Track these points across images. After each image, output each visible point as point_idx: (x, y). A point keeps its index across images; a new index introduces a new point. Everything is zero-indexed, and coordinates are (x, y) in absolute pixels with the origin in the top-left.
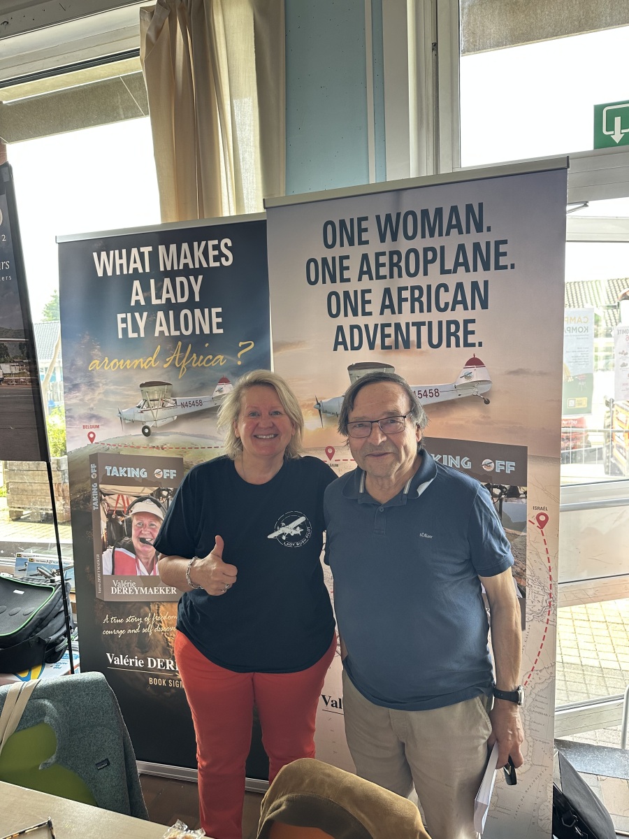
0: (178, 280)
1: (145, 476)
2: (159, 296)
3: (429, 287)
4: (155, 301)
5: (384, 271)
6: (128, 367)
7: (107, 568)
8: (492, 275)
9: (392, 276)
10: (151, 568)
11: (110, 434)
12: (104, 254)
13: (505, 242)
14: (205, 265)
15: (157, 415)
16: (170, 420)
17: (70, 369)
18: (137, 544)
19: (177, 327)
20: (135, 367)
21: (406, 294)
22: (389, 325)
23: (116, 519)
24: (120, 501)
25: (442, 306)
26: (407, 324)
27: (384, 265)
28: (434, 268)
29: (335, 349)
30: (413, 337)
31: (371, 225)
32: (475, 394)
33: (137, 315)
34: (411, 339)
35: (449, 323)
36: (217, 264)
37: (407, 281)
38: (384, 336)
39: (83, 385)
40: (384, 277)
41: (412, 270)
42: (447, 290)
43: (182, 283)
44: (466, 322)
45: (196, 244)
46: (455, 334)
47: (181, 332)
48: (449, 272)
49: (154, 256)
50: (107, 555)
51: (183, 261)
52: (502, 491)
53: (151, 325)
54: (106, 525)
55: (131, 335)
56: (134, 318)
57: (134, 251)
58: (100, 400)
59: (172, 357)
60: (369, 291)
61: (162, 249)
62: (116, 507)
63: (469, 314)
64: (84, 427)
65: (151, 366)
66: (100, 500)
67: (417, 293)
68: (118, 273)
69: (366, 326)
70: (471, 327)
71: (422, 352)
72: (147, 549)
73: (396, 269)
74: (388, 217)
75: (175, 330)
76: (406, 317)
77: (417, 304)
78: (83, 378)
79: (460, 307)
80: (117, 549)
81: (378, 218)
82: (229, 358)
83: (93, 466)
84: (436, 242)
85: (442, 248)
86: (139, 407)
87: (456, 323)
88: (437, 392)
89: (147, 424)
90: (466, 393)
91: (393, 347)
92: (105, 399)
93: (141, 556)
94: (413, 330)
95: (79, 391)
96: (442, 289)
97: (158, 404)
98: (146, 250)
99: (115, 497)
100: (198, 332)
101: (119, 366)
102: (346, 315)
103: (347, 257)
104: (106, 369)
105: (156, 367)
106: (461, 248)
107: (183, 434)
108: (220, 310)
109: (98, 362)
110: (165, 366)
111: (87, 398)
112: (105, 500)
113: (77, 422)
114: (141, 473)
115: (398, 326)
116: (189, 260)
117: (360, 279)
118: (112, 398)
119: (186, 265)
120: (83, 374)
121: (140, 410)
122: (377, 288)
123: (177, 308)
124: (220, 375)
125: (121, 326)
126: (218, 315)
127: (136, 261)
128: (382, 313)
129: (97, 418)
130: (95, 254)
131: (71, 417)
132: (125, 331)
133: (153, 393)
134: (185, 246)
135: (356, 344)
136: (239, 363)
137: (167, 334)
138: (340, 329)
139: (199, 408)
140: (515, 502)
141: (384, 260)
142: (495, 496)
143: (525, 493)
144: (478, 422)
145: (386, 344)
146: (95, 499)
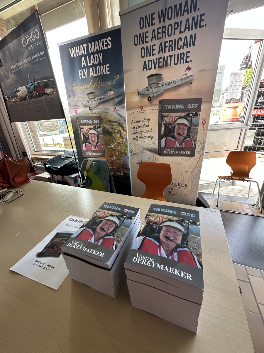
0: (95, 55)
1: (91, 122)
2: (90, 63)
3: (175, 40)
5: (160, 36)
6: (83, 88)
7: (84, 149)
8: (198, 31)
9: (162, 37)
10: (95, 148)
13: (204, 15)
14: (103, 49)
15: (93, 103)
16: (96, 105)
17: (68, 90)
18: (91, 142)
20: (85, 88)
21: (167, 44)
22: (161, 58)
23: (85, 135)
24: (86, 130)
25: (179, 47)
26: (167, 57)
27: (160, 33)
28: (177, 31)
29: (143, 70)
30: (169, 62)
31: (156, 16)
32: (188, 81)
33: (84, 70)
34: (168, 63)
35: (181, 54)
36: (107, 48)
37: (168, 39)
38: (159, 63)
39: (72, 96)
41: (170, 33)
42: (181, 40)
44: (187, 53)
45: (100, 41)
46: (183, 58)
47: (97, 75)
48: (182, 32)
49: (87, 47)
50: (84, 145)
51: (96, 48)
52: (193, 115)
53: (88, 73)
54: (83, 137)
55: (83, 77)
57: (81, 46)
58: (77, 100)
60: (155, 45)
62: (85, 132)
63: (188, 49)
64: (74, 109)
65: (89, 87)
66: (81, 130)
67: (171, 43)
68: (77, 55)
69: (154, 60)
70: (188, 55)
71: (172, 67)
72: (94, 143)
73: (164, 34)
74: (162, 11)
76: (167, 54)
77: (171, 48)
79: (185, 47)
80: (86, 143)
81: (159, 12)
82: (112, 82)
84: (179, 19)
85: (181, 22)
86: (88, 101)
87: (184, 54)
88: (175, 82)
90: (184, 81)
91: (162, 67)
93: (93, 145)
94: (169, 58)
95: (71, 98)
96: (180, 40)
98: (85, 45)
99: (84, 129)
100: (102, 74)
101: (81, 88)
102: (147, 56)
103: (148, 32)
104: (78, 90)
105: (91, 88)
106: (188, 20)
107: (100, 109)
108: (108, 65)
109: (75, 88)
111: (73, 100)
113: (72, 107)
114: (90, 122)
115: (164, 58)
116: (98, 48)
117: (152, 41)
118: (80, 99)
120: (71, 92)
121: (88, 102)
122: (157, 43)
123: (96, 66)
124: (110, 88)
125: (80, 74)
127: (82, 50)
128: (159, 53)
129: (77, 106)
130: (70, 49)
131: (70, 106)
132: (81, 76)
134: (96, 42)
135: (150, 67)
136: (115, 83)
137: (93, 76)
138: (145, 62)
139: (104, 100)
140: (196, 118)
141: (160, 31)
142: (190, 116)
143: (200, 114)
144: (187, 92)
145: (160, 66)
146: (79, 130)
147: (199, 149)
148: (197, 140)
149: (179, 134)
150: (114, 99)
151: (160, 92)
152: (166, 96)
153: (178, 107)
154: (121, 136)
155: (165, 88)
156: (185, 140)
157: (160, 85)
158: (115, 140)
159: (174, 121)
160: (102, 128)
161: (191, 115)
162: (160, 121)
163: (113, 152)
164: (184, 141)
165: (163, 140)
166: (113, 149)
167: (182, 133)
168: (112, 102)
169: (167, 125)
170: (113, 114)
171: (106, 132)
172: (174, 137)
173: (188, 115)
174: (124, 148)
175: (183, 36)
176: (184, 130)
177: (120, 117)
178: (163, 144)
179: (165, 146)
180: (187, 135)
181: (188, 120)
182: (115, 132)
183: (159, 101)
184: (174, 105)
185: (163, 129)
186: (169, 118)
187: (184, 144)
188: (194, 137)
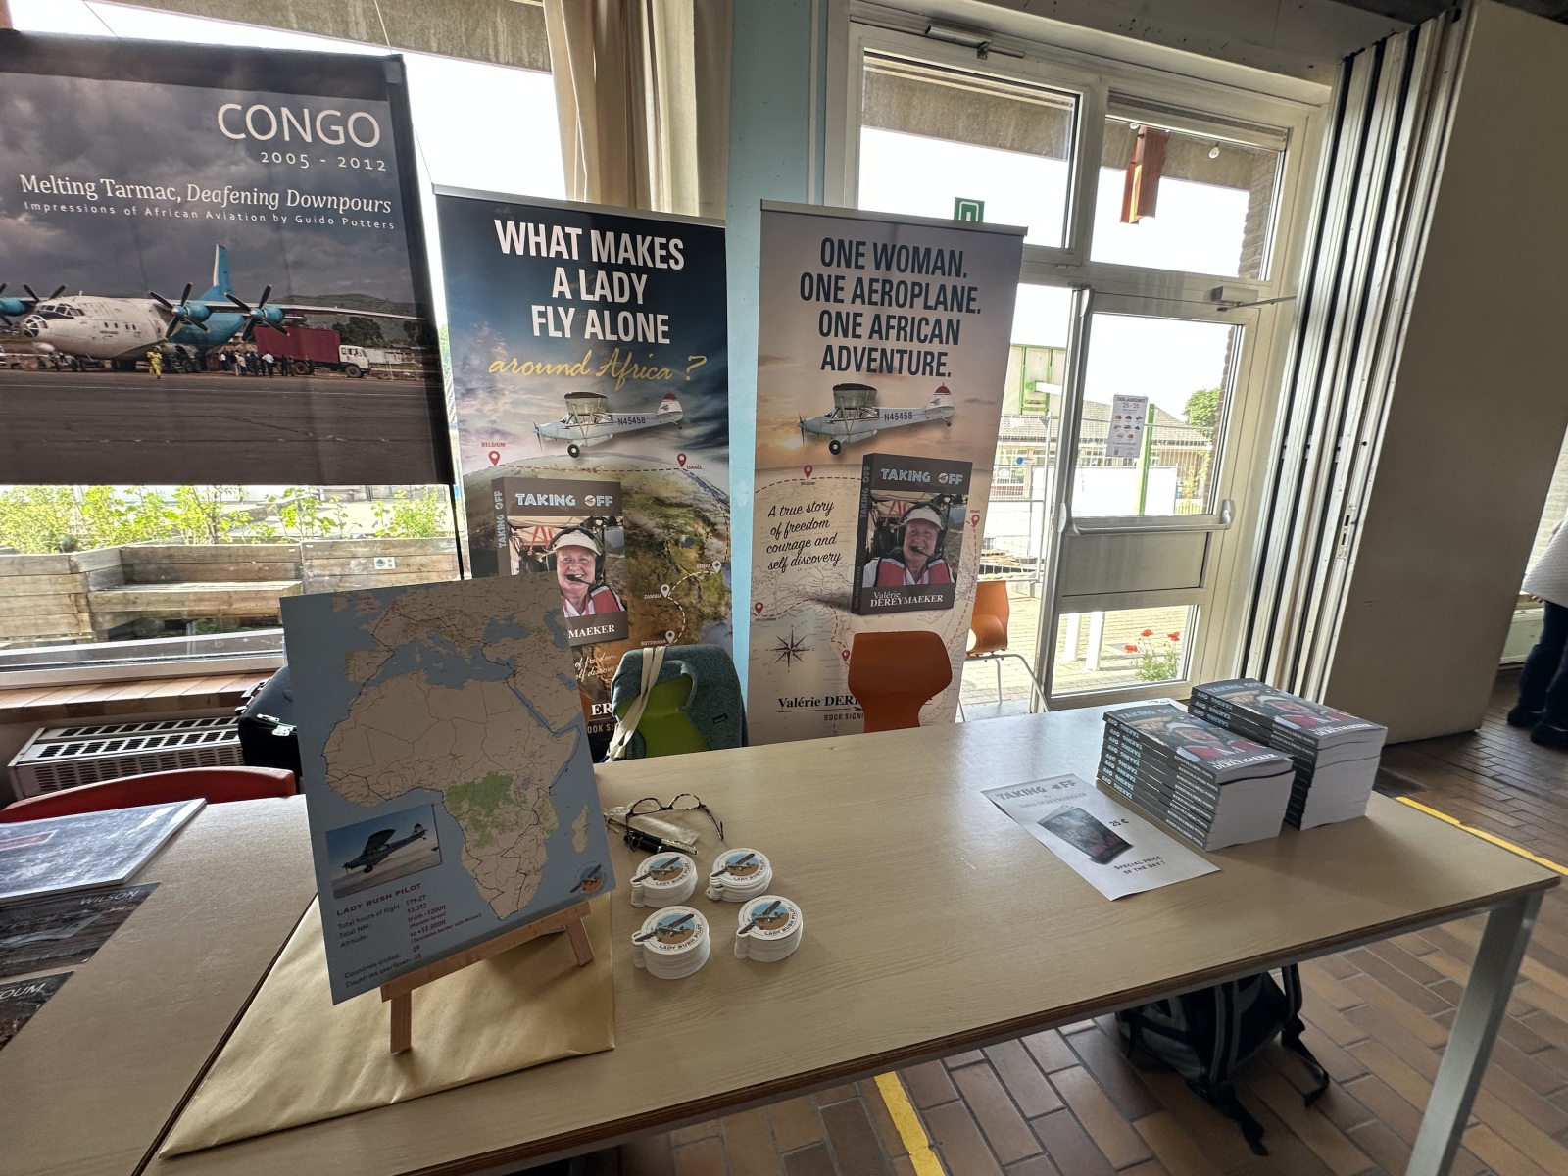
0: (616, 275)
1: (573, 503)
2: (590, 291)
3: (913, 318)
4: (585, 296)
5: (876, 297)
6: (549, 372)
8: (964, 316)
9: (882, 304)
10: (582, 607)
11: (522, 455)
12: (511, 225)
13: (975, 289)
14: (650, 264)
15: (588, 433)
16: (604, 438)
17: (463, 368)
18: (563, 582)
19: (614, 330)
20: (558, 373)
22: (876, 350)
24: (541, 534)
25: (922, 338)
26: (892, 350)
27: (876, 292)
28: (919, 302)
30: (896, 363)
31: (868, 250)
32: (941, 417)
33: (561, 310)
34: (894, 365)
35: (926, 353)
36: (665, 266)
37: (895, 310)
38: (871, 360)
39: (481, 391)
40: (876, 303)
41: (901, 301)
42: (927, 324)
43: (621, 280)
44: (941, 354)
45: (639, 238)
46: (930, 364)
47: (619, 337)
48: (930, 308)
49: (584, 239)
51: (622, 255)
52: (950, 500)
53: (579, 325)
54: (518, 564)
55: (552, 333)
56: (556, 314)
57: (557, 230)
58: (506, 412)
59: (607, 366)
60: (861, 315)
61: (595, 235)
62: (533, 541)
63: (943, 348)
64: (483, 444)
65: (579, 374)
66: (509, 535)
67: (903, 324)
68: (533, 254)
69: (855, 348)
70: (943, 359)
71: (903, 378)
72: (577, 587)
73: (887, 297)
74: (885, 246)
75: (611, 334)
76: (891, 344)
77: (902, 333)
78: (481, 382)
79: (936, 340)
81: (875, 245)
82: (677, 372)
83: (498, 494)
84: (923, 279)
85: (927, 285)
86: (564, 422)
87: (932, 354)
88: (910, 415)
89: (574, 443)
90: (932, 417)
91: (879, 371)
92: (513, 410)
93: (570, 595)
94: (897, 356)
95: (475, 399)
96: (924, 323)
97: (589, 420)
99: (533, 530)
100: (640, 339)
101: (535, 371)
102: (836, 335)
103: (843, 278)
104: (515, 373)
105: (586, 376)
106: (942, 288)
107: (621, 455)
108: (666, 317)
109: (502, 363)
110: (599, 375)
111: (487, 408)
112: (516, 534)
113: (474, 438)
114: (567, 501)
115: (884, 351)
116: (631, 255)
117: (853, 302)
118: (524, 410)
119: (627, 260)
120: (481, 377)
121: (564, 425)
122: (868, 313)
123: (614, 309)
124: (667, 390)
125: (537, 321)
126: (664, 323)
127: (560, 242)
128: (871, 337)
129: (503, 434)
130: (498, 223)
131: (465, 430)
132: (544, 327)
133: (582, 406)
135: (844, 365)
136: (688, 378)
137: (600, 337)
138: (829, 348)
139: (642, 426)
140: (959, 507)
141: (877, 286)
142: (945, 503)
143: (967, 500)
144: (939, 442)
145: (872, 367)
146: (501, 534)
147: (964, 588)
148: (961, 562)
149: (915, 549)
150: (681, 428)
151: (868, 435)
152: (886, 447)
153: (916, 476)
154: (701, 555)
155: (883, 424)
156: (930, 566)
157: (869, 415)
158: (679, 571)
159: (902, 512)
160: (622, 528)
161: (947, 500)
162: (864, 511)
163: (664, 617)
164: (928, 569)
165: (871, 567)
166: (665, 603)
167: (923, 545)
168: (672, 435)
169: (884, 525)
170: (673, 479)
171: (639, 542)
172: (901, 557)
173: (940, 500)
174: (714, 598)
175: (932, 316)
176: (928, 537)
177: (702, 489)
178: (869, 580)
179: (876, 584)
180: (936, 551)
181: (938, 512)
182: (677, 542)
183: (866, 457)
184: (906, 472)
185: (871, 534)
186: (890, 503)
187: (926, 574)
188: (953, 556)
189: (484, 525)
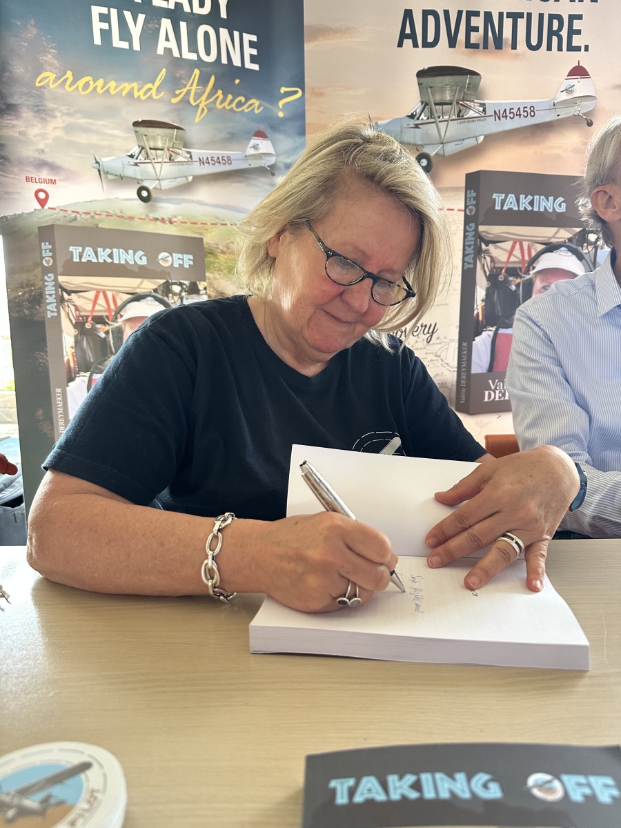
1: (143, 262)
6: (113, 92)
11: (78, 196)
16: (182, 181)
19: (193, 48)
20: (124, 94)
23: (93, 329)
24: (101, 300)
47: (199, 56)
50: (76, 388)
54: (72, 340)
59: (184, 90)
62: (93, 310)
70: (577, 25)
75: (189, 51)
80: (95, 376)
83: (46, 246)
86: (131, 156)
88: (531, 110)
89: (145, 184)
91: (481, 46)
97: (163, 155)
99: (90, 294)
110: (173, 101)
114: (136, 258)
121: (133, 161)
124: (257, 126)
126: (252, 44)
133: (155, 138)
137: (176, 54)
139: (228, 168)
146: (50, 299)
155: (492, 126)
157: (471, 113)
162: (469, 258)
165: (482, 343)
168: (261, 182)
178: (481, 361)
179: (490, 369)
183: (469, 176)
184: (530, 198)
186: (507, 245)
189: (28, 285)
